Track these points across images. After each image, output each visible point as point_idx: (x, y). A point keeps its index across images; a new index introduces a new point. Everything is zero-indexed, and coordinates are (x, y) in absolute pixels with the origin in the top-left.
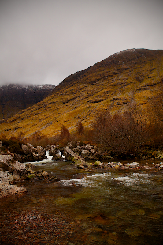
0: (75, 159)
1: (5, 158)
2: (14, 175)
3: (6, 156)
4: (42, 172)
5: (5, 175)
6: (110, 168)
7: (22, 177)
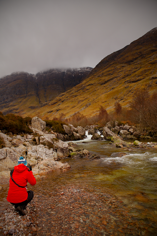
0: (114, 139)
1: (50, 137)
2: (58, 152)
3: (50, 136)
4: (83, 150)
5: (50, 152)
6: (149, 147)
7: (65, 154)
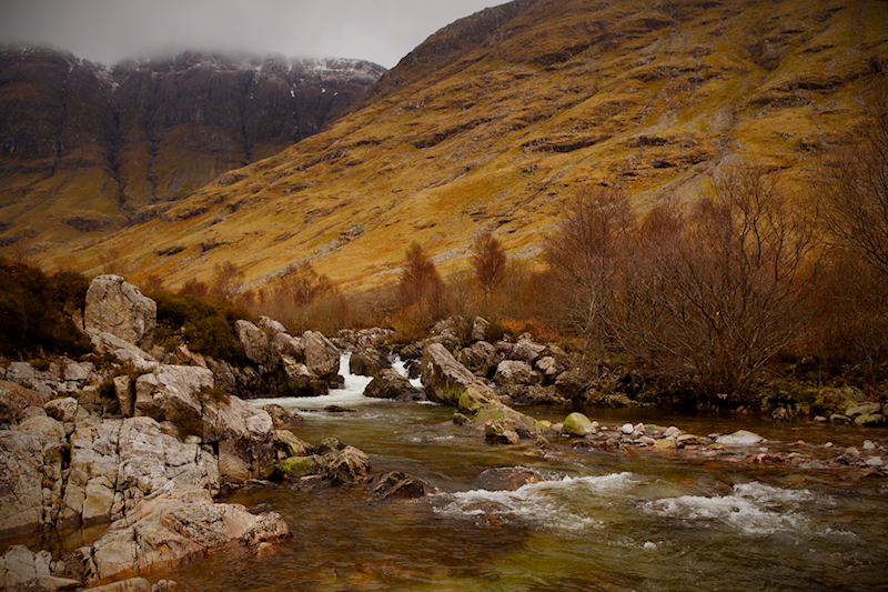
0: (471, 399)
1: (188, 380)
2: (222, 455)
3: (189, 373)
4: (341, 447)
5: (186, 453)
6: (632, 447)
7: (256, 465)
